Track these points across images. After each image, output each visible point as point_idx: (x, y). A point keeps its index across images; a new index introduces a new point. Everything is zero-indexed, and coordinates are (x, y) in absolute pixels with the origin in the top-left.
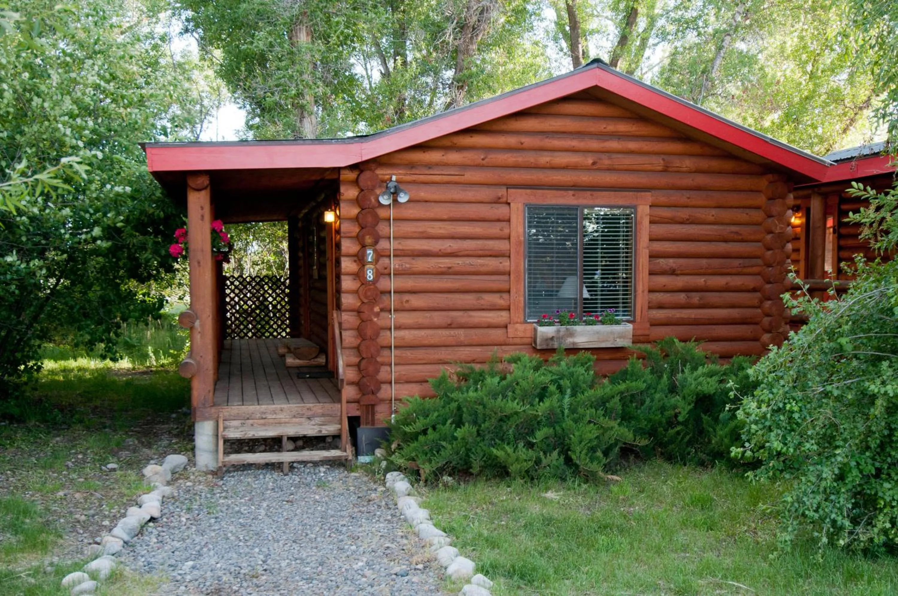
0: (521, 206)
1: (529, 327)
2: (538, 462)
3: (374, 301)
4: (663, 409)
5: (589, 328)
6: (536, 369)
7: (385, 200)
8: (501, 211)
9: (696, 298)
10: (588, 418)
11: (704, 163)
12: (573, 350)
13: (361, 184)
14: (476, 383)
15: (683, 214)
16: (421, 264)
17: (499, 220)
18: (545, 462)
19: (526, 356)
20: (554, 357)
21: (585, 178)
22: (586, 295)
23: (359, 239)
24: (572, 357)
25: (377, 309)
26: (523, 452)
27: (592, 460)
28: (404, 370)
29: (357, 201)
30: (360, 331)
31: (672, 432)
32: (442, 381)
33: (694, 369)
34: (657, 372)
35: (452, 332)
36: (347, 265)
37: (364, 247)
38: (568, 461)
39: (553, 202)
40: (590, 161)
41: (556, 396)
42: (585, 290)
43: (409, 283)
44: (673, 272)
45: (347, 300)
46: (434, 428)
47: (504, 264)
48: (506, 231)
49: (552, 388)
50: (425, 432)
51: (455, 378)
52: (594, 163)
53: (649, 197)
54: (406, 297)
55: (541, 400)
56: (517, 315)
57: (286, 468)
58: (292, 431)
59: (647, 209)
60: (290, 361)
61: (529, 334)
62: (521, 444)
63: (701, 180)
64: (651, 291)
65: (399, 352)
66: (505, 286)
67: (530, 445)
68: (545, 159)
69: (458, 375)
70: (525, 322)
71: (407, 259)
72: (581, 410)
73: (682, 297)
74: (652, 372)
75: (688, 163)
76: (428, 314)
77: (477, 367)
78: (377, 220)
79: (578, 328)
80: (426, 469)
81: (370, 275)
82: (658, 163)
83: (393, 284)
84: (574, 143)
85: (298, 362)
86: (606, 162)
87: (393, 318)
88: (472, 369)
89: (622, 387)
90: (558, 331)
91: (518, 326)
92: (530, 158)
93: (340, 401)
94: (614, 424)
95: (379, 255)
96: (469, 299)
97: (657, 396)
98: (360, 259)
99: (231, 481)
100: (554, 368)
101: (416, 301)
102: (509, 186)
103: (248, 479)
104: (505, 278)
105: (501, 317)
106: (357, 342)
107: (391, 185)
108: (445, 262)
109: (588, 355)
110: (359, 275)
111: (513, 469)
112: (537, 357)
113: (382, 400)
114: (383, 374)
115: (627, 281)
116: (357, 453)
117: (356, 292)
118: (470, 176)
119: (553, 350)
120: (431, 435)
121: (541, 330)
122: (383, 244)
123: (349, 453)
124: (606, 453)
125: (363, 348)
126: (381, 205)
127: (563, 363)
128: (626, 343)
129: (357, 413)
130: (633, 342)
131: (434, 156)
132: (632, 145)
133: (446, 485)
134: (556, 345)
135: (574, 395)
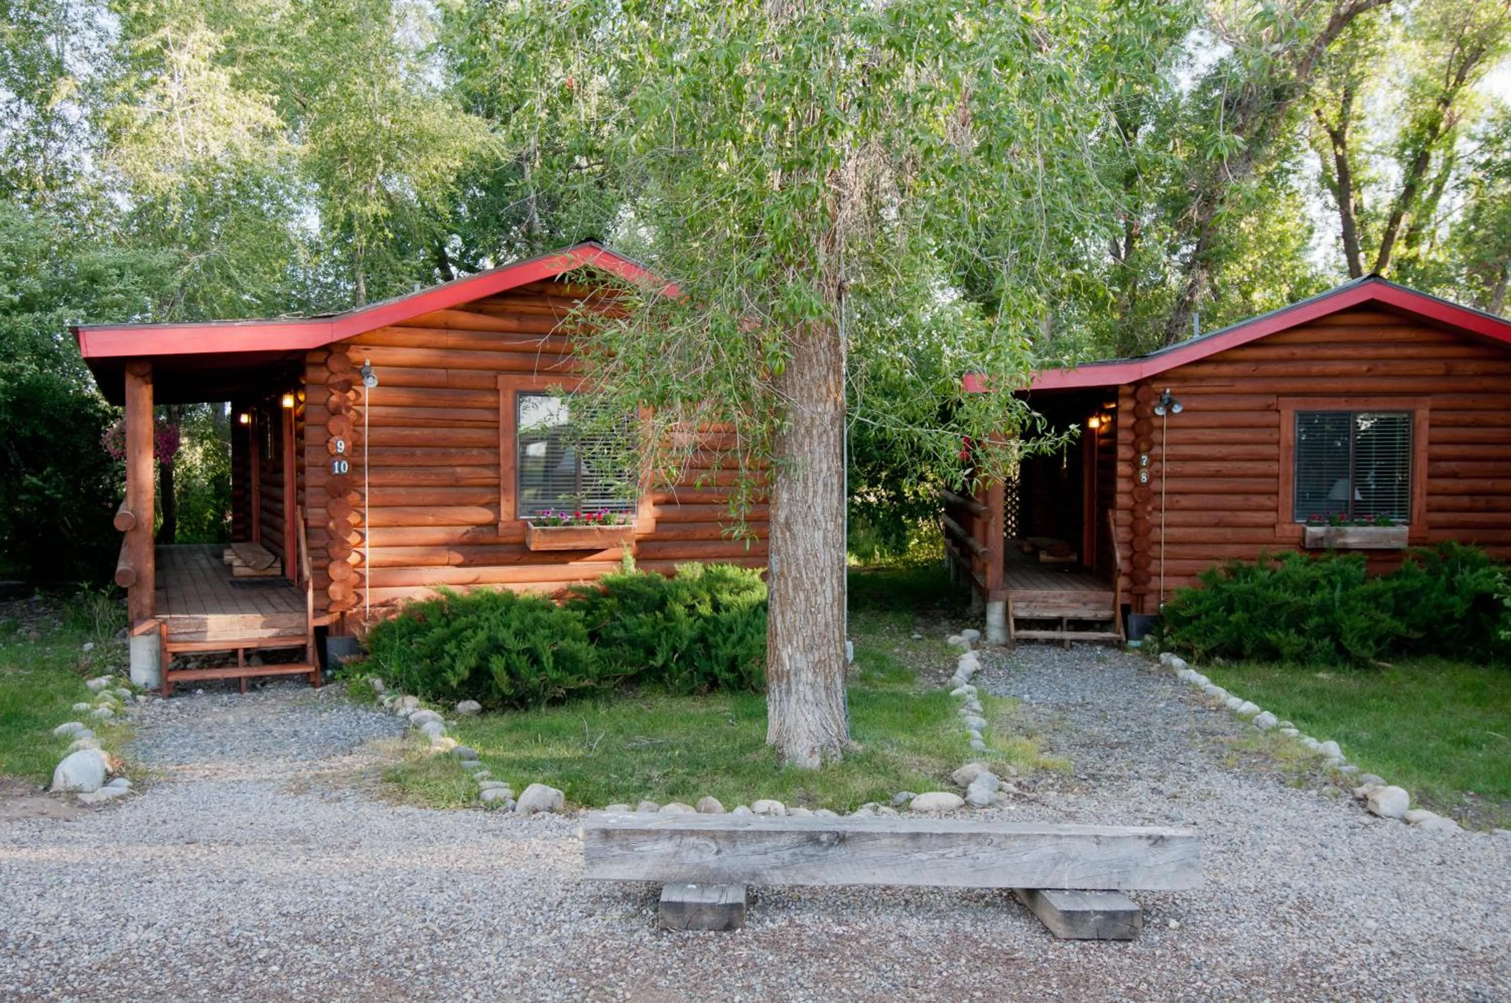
0: (1291, 413)
1: (1297, 527)
2: (1309, 647)
3: (1147, 500)
4: (1438, 607)
5: (1360, 529)
6: (1307, 564)
7: (1160, 412)
8: (1271, 418)
9: (1481, 502)
10: (1359, 610)
11: (1492, 366)
12: (1344, 550)
13: (1139, 396)
14: (1246, 577)
15: (1468, 417)
16: (1191, 468)
17: (1268, 427)
18: (1316, 647)
19: (1296, 554)
20: (1323, 556)
21: (1359, 384)
22: (1358, 497)
23: (1134, 446)
24: (1343, 556)
25: (1149, 508)
26: (1294, 637)
27: (1363, 647)
28: (1174, 564)
29: (1133, 412)
30: (1132, 527)
31: (1447, 629)
32: (1212, 574)
33: (1472, 571)
34: (1434, 573)
35: (1220, 530)
36: (1122, 468)
37: (1138, 452)
38: (1340, 649)
39: (1326, 408)
40: (1365, 368)
41: (1328, 590)
42: (1357, 493)
43: (1179, 485)
44: (1454, 475)
45: (1122, 500)
46: (1207, 614)
47: (1274, 467)
48: (1276, 437)
49: (1323, 582)
50: (1198, 617)
51: (1223, 572)
52: (1369, 370)
53: (1429, 401)
54: (1177, 497)
55: (1313, 592)
56: (1286, 515)
57: (1067, 645)
58: (1070, 613)
59: (1426, 413)
60: (1043, 557)
61: (1298, 534)
62: (1292, 631)
63: (1488, 383)
64: (1430, 494)
65: (1168, 548)
66: (1273, 488)
67: (1301, 632)
68: (1316, 368)
69: (1227, 570)
70: (1293, 522)
71: (1179, 464)
72: (1352, 603)
73: (1465, 501)
74: (1430, 572)
75: (1473, 367)
76: (1197, 514)
77: (1245, 564)
78: (1152, 428)
79: (1350, 529)
80: (1200, 649)
81: (1144, 478)
82: (1439, 368)
83: (1164, 486)
84: (1349, 352)
85: (1050, 558)
86: (1382, 368)
87: (1163, 517)
88: (1240, 566)
89: (1395, 583)
90: (1328, 531)
91: (1286, 526)
92: (1301, 367)
93: (1114, 590)
94: (1386, 617)
95: (1153, 460)
96: (1237, 500)
97: (1433, 595)
98: (1135, 463)
99: (1022, 651)
100: (1324, 565)
101: (1185, 501)
102: (1279, 395)
103: (1034, 651)
104: (1274, 480)
105: (1271, 517)
106: (1129, 537)
107: (1165, 397)
108: (1214, 466)
109: (1360, 554)
110: (1133, 478)
111: (1286, 650)
112: (1306, 556)
113: (1152, 591)
114: (1153, 568)
115: (1404, 483)
116: (1128, 638)
117: (1130, 493)
118: (1240, 386)
119: (1322, 550)
120: (1204, 620)
121: (1310, 529)
122: (1156, 450)
123: (1123, 636)
124: (1378, 643)
125: (1135, 543)
126: (1156, 416)
127: (1334, 561)
128: (1402, 544)
129: (1128, 602)
130: (1410, 544)
131: (1207, 370)
132: (1410, 351)
133: (1219, 665)
134: (1325, 545)
135: (1345, 587)
